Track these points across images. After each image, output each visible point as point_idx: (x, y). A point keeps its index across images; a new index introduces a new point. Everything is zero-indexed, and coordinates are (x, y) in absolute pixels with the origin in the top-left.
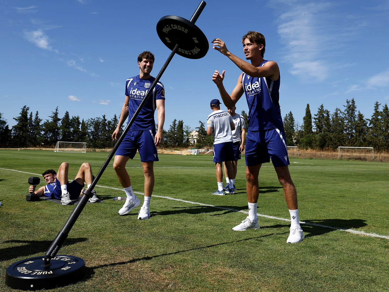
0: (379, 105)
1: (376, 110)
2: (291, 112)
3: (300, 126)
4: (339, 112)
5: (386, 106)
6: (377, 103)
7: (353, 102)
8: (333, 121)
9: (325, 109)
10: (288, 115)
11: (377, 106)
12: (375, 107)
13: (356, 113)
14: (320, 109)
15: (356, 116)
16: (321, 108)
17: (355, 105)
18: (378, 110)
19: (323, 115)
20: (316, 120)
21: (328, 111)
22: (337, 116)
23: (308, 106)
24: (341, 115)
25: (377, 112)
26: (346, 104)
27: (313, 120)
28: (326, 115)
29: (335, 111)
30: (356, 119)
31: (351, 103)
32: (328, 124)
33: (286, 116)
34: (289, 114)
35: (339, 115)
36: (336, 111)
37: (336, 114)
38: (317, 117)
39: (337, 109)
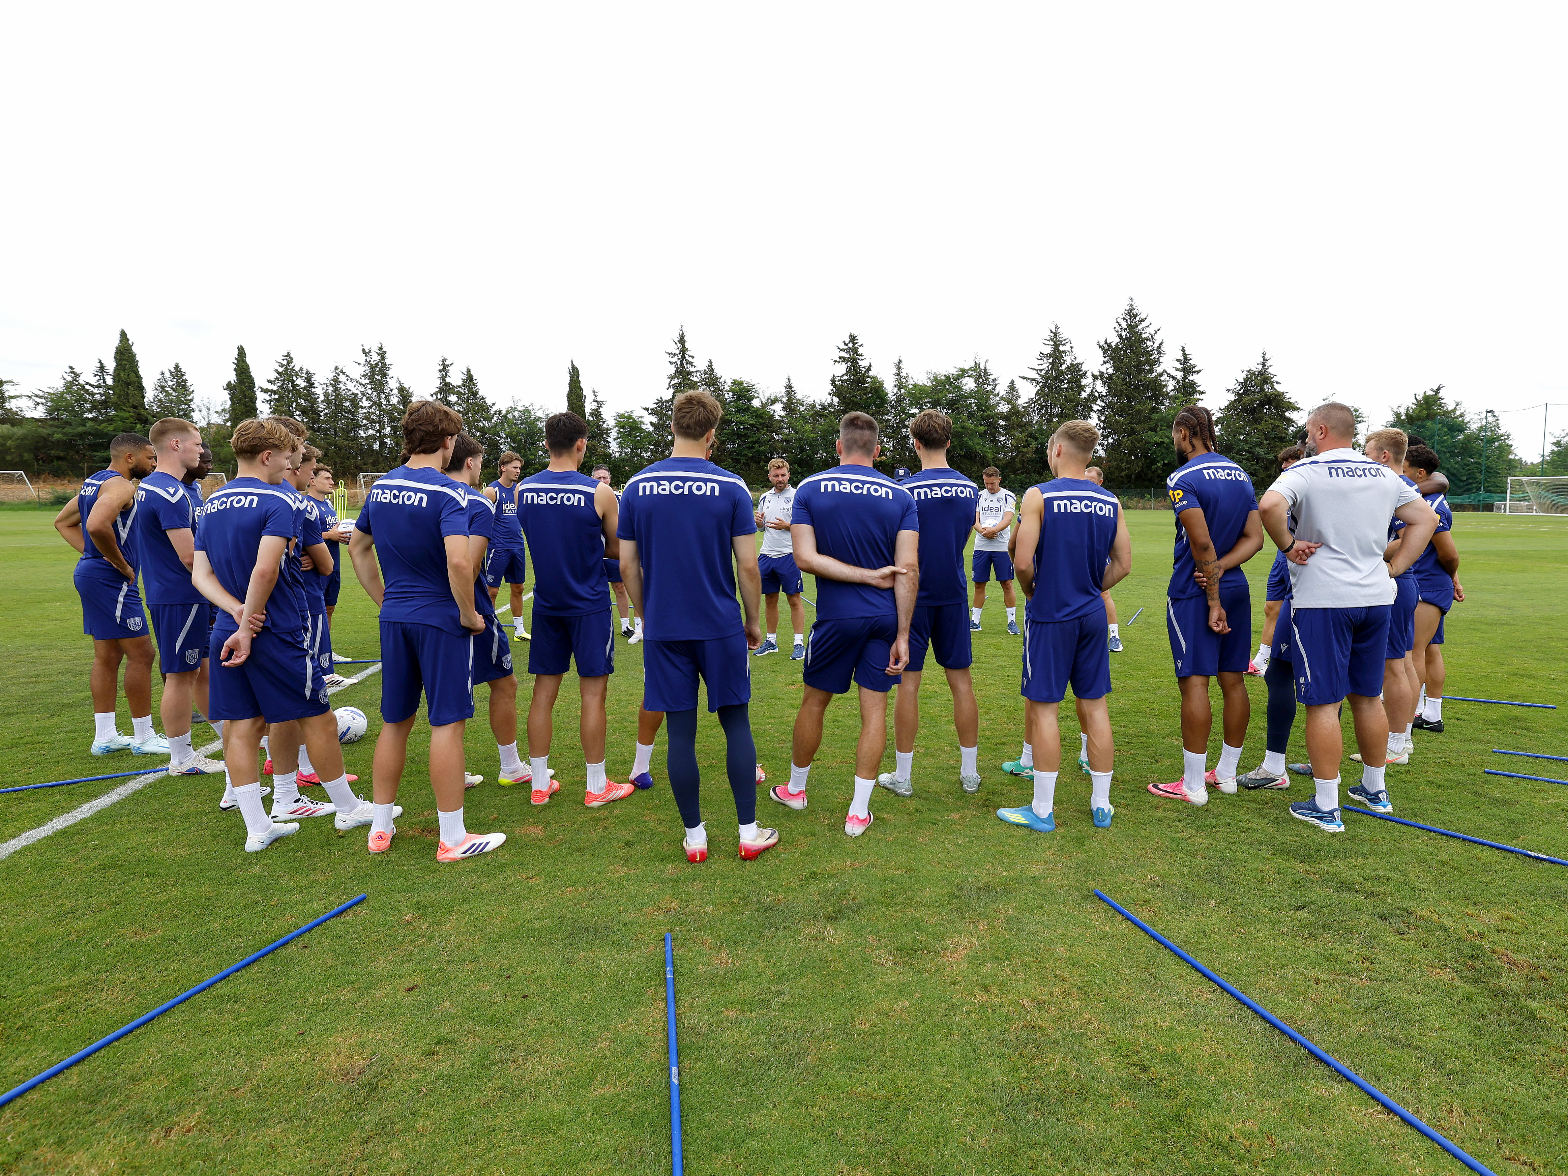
0: (447, 366)
1: (443, 378)
2: (177, 366)
3: (216, 412)
4: (342, 378)
5: (469, 371)
6: (444, 360)
7: (382, 354)
8: (327, 400)
9: (297, 365)
10: (167, 375)
11: (444, 369)
12: (440, 371)
13: (393, 384)
14: (282, 366)
15: (391, 390)
16: (285, 362)
17: (387, 361)
18: (448, 380)
19: (293, 381)
20: (270, 396)
21: (308, 373)
22: (336, 390)
23: (241, 353)
24: (350, 386)
25: (446, 384)
26: (362, 358)
27: (260, 396)
28: (305, 384)
29: (331, 376)
30: (394, 400)
31: (375, 358)
32: (310, 411)
33: (160, 377)
34: (171, 373)
35: (341, 386)
36: (334, 374)
37: (336, 381)
38: (275, 388)
39: (336, 368)
